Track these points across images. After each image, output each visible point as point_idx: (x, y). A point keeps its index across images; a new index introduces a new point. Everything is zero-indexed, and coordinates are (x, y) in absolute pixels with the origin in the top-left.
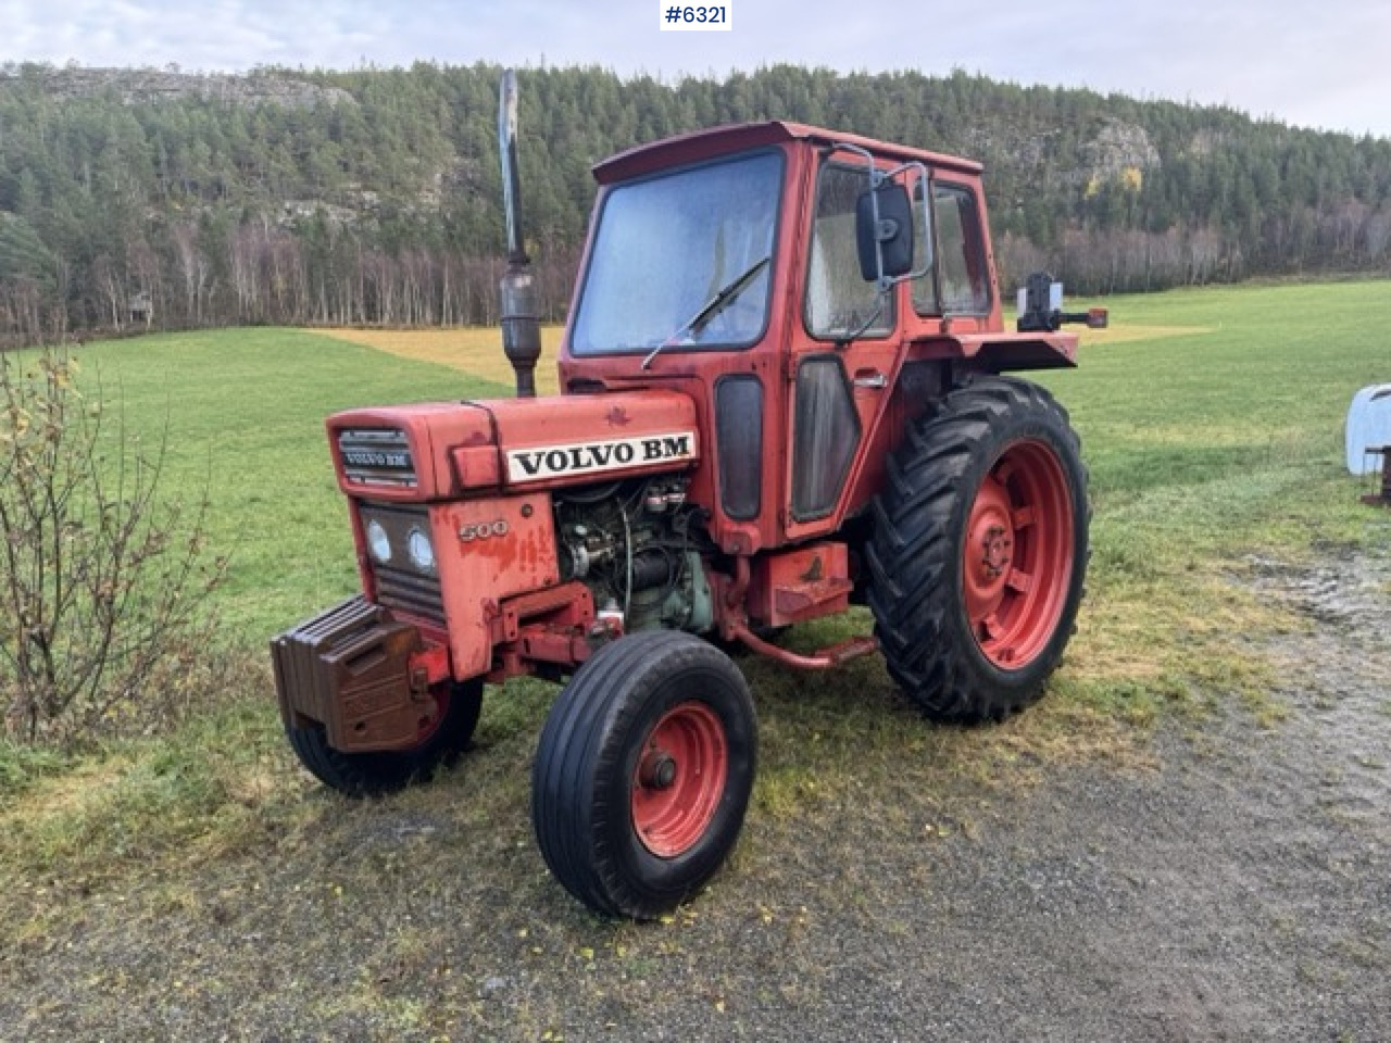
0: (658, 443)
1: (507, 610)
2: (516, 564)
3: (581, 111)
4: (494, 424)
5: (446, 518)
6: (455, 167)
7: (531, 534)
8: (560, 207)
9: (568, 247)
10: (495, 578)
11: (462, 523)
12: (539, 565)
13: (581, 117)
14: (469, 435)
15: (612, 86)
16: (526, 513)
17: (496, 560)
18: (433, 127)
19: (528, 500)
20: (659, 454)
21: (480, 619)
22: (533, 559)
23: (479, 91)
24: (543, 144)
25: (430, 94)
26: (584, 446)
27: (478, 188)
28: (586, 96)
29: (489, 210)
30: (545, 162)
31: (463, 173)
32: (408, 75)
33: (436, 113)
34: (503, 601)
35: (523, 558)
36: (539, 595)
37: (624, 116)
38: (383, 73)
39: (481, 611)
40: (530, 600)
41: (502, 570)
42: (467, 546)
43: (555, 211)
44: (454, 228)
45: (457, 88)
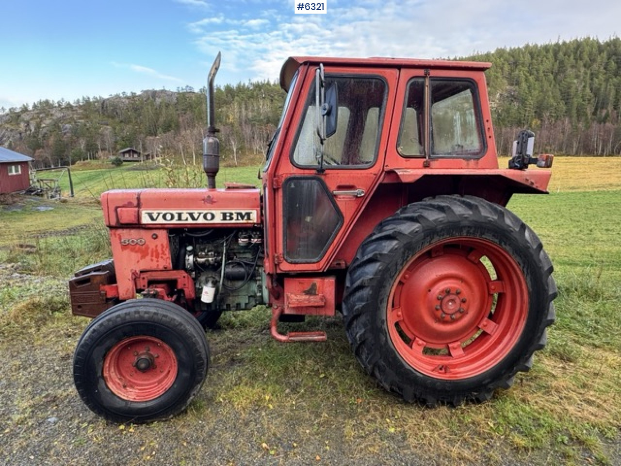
0: (231, 214)
1: (142, 276)
2: (149, 258)
3: (574, 59)
4: (138, 199)
5: (115, 234)
6: (506, 91)
7: (157, 246)
8: (555, 104)
9: (555, 121)
10: (138, 262)
11: (122, 237)
12: (160, 259)
13: (574, 61)
14: (126, 203)
15: (595, 45)
16: (156, 237)
17: (139, 255)
18: (499, 75)
19: (156, 232)
20: (231, 219)
21: (130, 277)
22: (157, 257)
23: (524, 57)
24: (551, 76)
25: (500, 61)
26: (185, 212)
27: (515, 98)
28: (579, 52)
29: (519, 107)
30: (550, 85)
31: (510, 92)
32: (493, 55)
33: (502, 69)
34: (141, 272)
35: (152, 256)
36: (159, 272)
37: (599, 59)
38: (482, 56)
39: (130, 274)
40: (154, 274)
41: (141, 259)
42: (125, 247)
43: (552, 106)
44: (501, 116)
45: (513, 57)
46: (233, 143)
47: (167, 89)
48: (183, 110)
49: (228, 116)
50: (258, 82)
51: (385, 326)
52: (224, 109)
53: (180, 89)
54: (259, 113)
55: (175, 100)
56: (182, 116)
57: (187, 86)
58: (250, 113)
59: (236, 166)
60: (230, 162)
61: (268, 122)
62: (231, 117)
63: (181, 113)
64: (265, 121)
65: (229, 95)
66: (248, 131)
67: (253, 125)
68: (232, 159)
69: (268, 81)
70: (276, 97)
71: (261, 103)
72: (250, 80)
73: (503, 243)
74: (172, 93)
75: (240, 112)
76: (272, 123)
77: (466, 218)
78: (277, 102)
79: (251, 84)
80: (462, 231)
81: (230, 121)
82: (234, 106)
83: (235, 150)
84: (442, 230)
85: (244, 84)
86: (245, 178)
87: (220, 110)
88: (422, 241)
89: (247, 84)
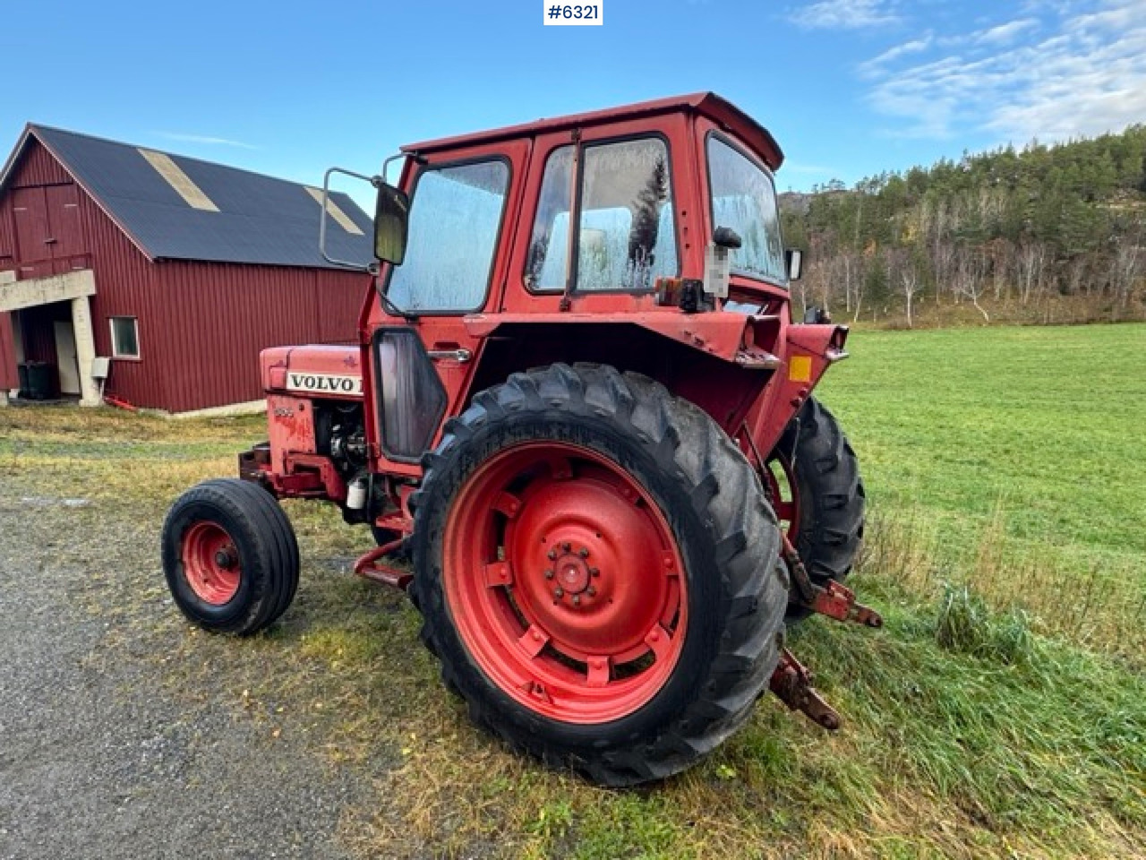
1: (291, 458)
2: (296, 435)
4: (288, 358)
5: (270, 402)
7: (305, 421)
10: (287, 438)
11: (276, 405)
12: (306, 438)
14: (278, 362)
16: (301, 408)
17: (289, 431)
19: (301, 401)
21: (281, 457)
22: (304, 435)
26: (326, 376)
34: (290, 453)
35: (299, 433)
36: (305, 456)
39: (282, 454)
40: (300, 457)
41: (290, 435)
42: (278, 418)
46: (907, 282)
47: (795, 190)
48: (820, 224)
49: (904, 230)
50: (985, 154)
51: (440, 580)
52: (899, 216)
53: (819, 188)
54: (977, 219)
55: (806, 209)
56: (816, 237)
57: (833, 181)
58: (957, 220)
59: (908, 328)
60: (898, 320)
61: (997, 233)
62: (912, 231)
63: (815, 231)
64: (989, 233)
65: (915, 188)
66: (945, 256)
67: (961, 243)
68: (901, 314)
69: (1010, 149)
70: (1025, 180)
71: (985, 197)
72: (965, 152)
73: (627, 464)
74: (803, 195)
75: (934, 219)
76: (1004, 236)
77: (557, 405)
78: (1024, 189)
79: (968, 159)
80: (549, 430)
81: (910, 237)
82: (920, 207)
83: (909, 295)
84: (516, 425)
85: (951, 162)
86: (917, 351)
87: (892, 218)
88: (487, 441)
89: (956, 163)
